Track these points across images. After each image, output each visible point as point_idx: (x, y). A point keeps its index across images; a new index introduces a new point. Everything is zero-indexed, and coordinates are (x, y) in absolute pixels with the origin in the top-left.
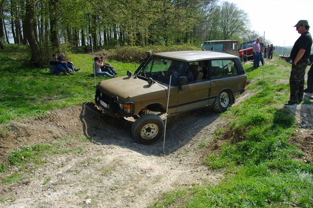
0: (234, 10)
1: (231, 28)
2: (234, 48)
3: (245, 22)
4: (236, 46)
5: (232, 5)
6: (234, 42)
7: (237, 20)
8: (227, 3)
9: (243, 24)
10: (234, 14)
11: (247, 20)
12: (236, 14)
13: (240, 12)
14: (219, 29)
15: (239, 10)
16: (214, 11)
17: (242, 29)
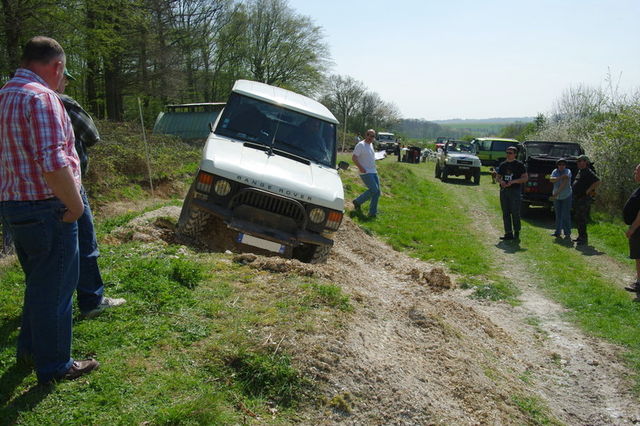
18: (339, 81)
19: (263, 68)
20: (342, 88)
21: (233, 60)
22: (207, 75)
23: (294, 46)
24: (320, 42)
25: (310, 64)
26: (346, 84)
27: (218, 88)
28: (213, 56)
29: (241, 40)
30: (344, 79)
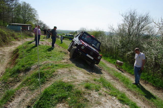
0: (29, 8)
1: (28, 17)
2: (29, 29)
3: (35, 15)
4: (30, 28)
5: (28, 4)
6: (29, 26)
7: (31, 14)
8: (25, 3)
9: (35, 16)
10: (29, 10)
11: (37, 15)
12: (31, 10)
13: (33, 9)
14: (21, 17)
15: (32, 8)
16: (17, 6)
17: (34, 19)
30: (39, 20)
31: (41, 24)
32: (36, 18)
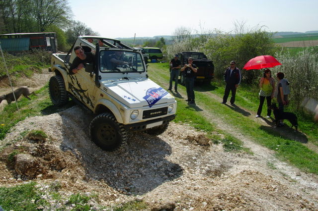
3: (65, 10)
9: (64, 12)
11: (68, 8)
18: (75, 23)
19: (42, 17)
20: (76, 26)
21: (26, 13)
22: (14, 21)
23: (55, 7)
24: (67, 5)
25: (63, 15)
26: (78, 24)
27: (20, 26)
28: (15, 11)
29: (29, 3)
30: (76, 22)
31: (81, 28)
32: (68, 17)
